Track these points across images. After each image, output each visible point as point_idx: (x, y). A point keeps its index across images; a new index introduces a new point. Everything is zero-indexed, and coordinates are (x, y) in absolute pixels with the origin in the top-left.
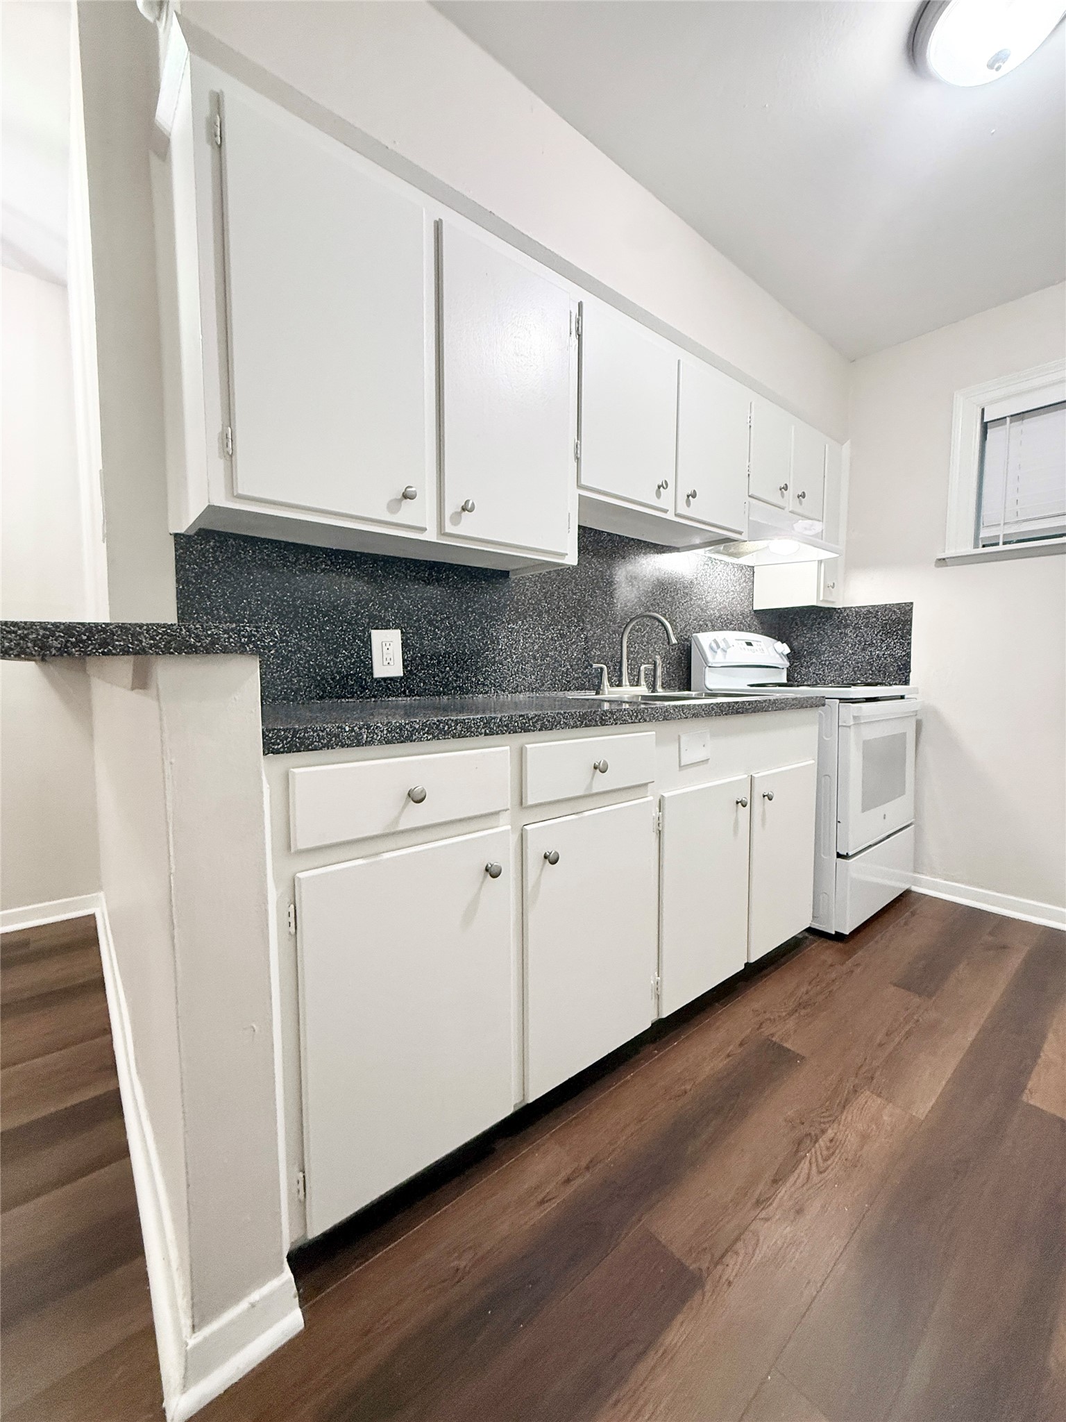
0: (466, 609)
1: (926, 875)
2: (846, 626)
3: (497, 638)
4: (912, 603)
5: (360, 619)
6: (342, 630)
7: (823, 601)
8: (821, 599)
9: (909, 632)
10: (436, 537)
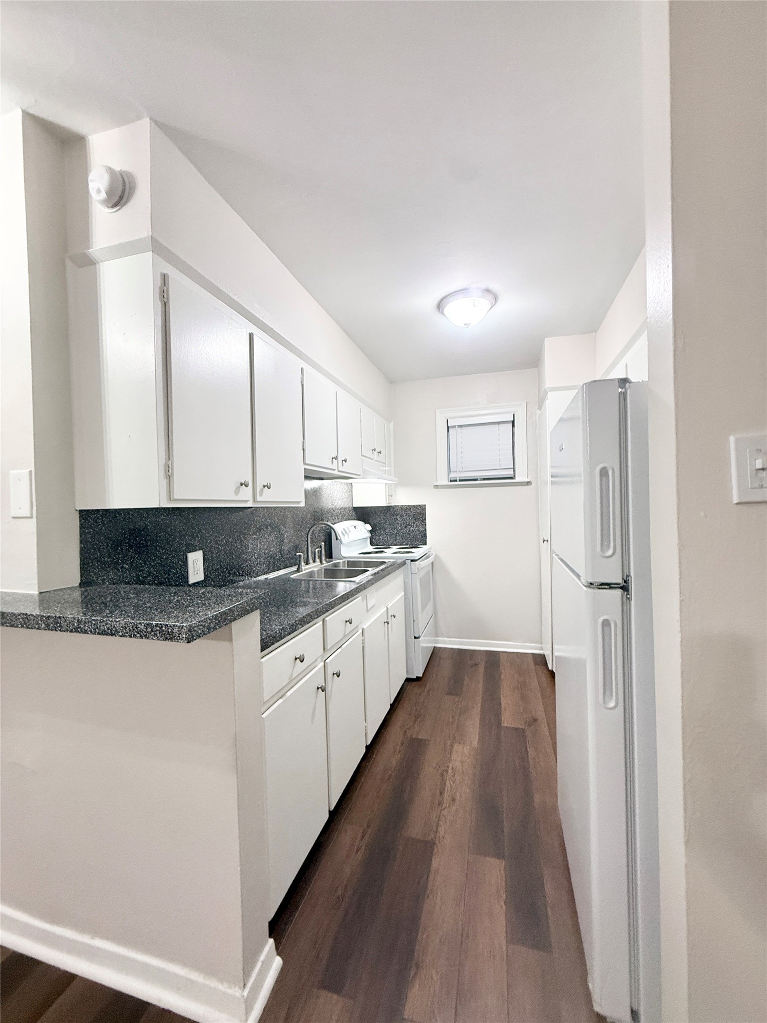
0: (233, 531)
1: (440, 637)
2: (397, 515)
3: (248, 545)
4: (425, 505)
5: (181, 548)
6: (172, 557)
7: (389, 503)
8: (387, 502)
9: (425, 519)
10: (252, 504)
